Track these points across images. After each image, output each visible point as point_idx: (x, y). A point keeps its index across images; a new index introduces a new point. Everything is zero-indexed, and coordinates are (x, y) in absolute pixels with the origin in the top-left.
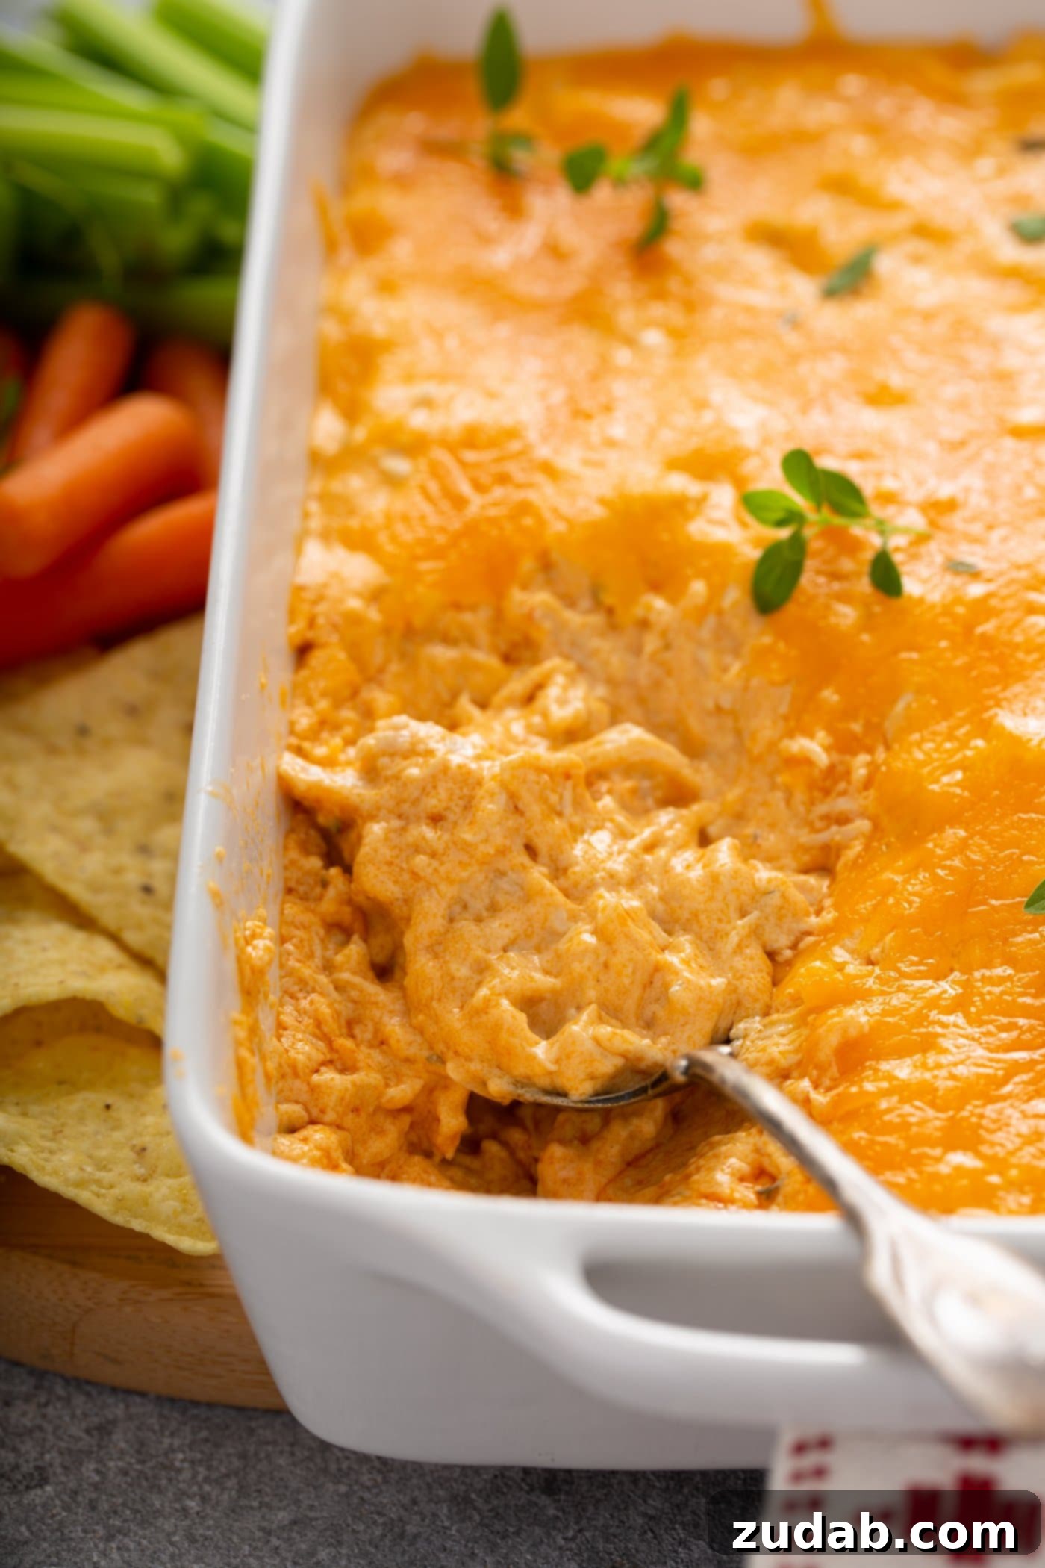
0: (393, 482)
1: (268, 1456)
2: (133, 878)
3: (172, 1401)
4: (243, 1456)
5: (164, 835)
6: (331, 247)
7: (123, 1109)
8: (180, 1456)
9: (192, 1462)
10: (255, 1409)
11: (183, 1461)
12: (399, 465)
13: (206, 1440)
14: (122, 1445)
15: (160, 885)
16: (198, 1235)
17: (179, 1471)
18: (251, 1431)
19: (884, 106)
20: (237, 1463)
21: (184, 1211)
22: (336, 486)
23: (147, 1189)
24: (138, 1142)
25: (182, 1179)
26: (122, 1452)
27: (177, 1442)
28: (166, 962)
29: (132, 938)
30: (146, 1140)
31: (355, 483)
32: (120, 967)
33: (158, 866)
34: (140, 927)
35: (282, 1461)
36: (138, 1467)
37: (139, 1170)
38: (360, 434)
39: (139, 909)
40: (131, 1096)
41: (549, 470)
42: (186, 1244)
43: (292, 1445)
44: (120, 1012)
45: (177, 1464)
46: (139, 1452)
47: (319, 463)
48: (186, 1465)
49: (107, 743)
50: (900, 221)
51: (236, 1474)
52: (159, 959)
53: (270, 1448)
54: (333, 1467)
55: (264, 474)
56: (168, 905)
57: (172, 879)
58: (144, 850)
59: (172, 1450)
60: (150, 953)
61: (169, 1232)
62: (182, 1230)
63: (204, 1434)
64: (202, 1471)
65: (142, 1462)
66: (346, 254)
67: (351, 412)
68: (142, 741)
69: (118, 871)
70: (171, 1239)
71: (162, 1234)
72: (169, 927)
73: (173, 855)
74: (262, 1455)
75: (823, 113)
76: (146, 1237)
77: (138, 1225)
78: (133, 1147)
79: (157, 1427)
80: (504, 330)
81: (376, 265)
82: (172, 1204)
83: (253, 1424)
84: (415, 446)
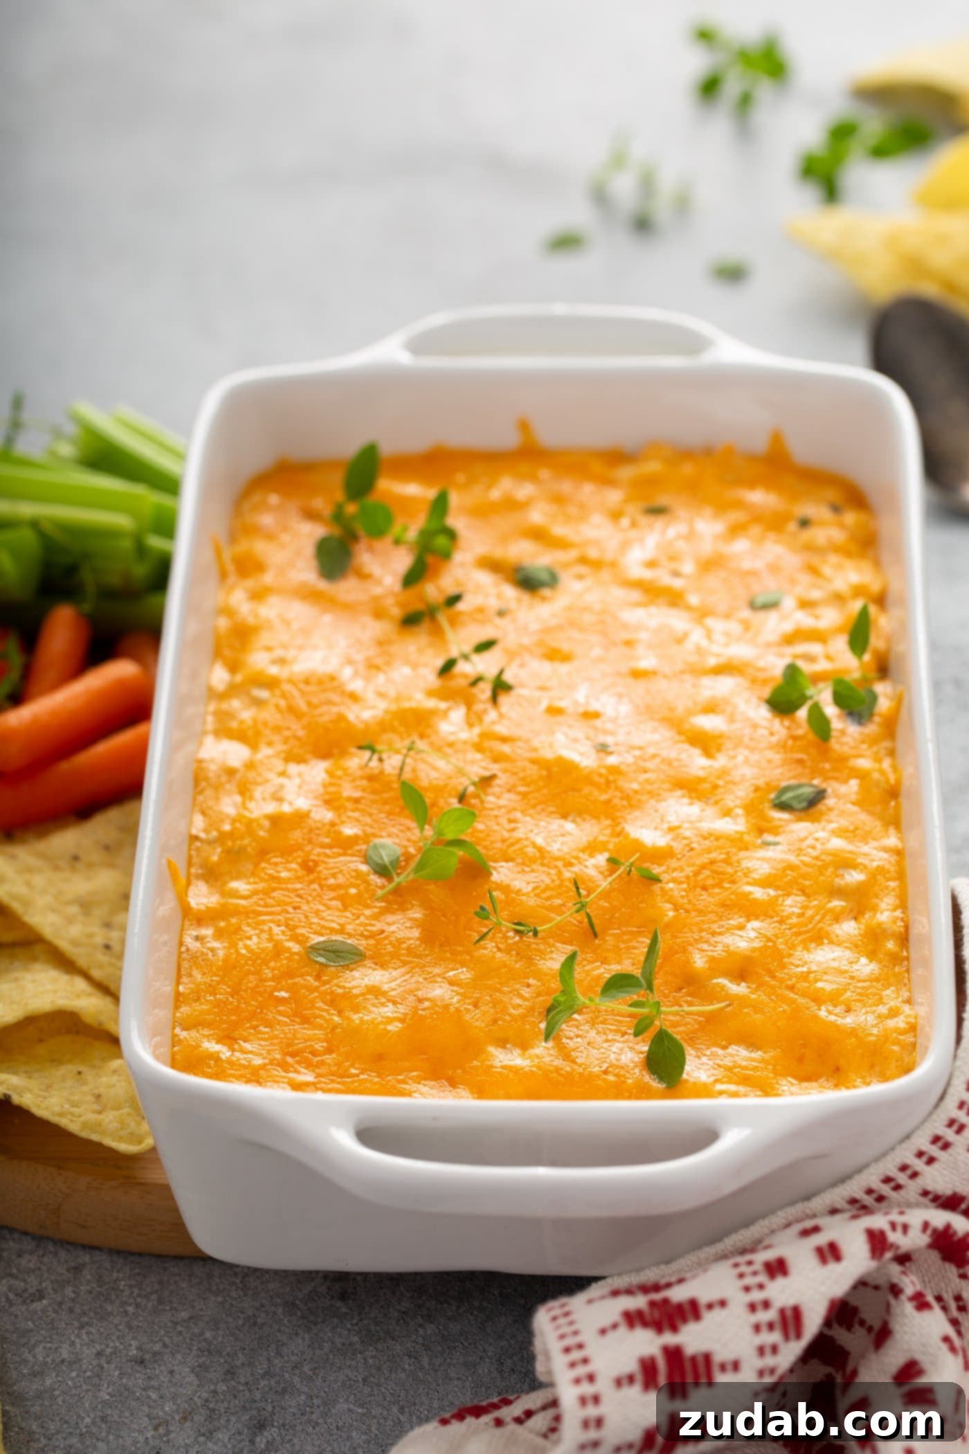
0: (258, 703)
1: (176, 1282)
2: (99, 940)
3: (118, 1252)
4: (161, 1282)
5: (118, 919)
6: (223, 575)
7: (89, 1074)
8: (123, 1283)
9: (130, 1286)
10: (167, 1256)
11: (124, 1286)
12: (263, 694)
13: (139, 1274)
14: (89, 1277)
15: (115, 945)
16: (131, 1142)
17: (122, 1291)
18: (165, 1269)
19: (566, 486)
20: (157, 1287)
21: (122, 1128)
22: (224, 706)
23: (100, 1117)
24: (96, 1092)
25: (121, 1112)
26: (89, 1281)
27: (121, 1275)
28: (119, 988)
29: (96, 974)
30: (102, 1090)
31: (235, 704)
32: (90, 995)
33: (115, 935)
34: (101, 967)
35: (184, 1285)
36: (99, 1289)
37: (96, 1107)
38: (239, 678)
39: (102, 957)
40: (94, 1067)
41: (354, 697)
42: (124, 1147)
43: (190, 1276)
44: (88, 1019)
45: (121, 1287)
46: (98, 1281)
47: (213, 695)
48: (127, 1288)
49: (91, 866)
50: (573, 554)
51: (156, 1292)
52: (112, 987)
53: (177, 1278)
54: (214, 1288)
55: (180, 702)
56: (120, 956)
57: (123, 942)
58: (108, 925)
59: (118, 1280)
60: (106, 983)
61: (113, 1140)
62: (121, 1139)
63: (137, 1271)
64: (136, 1291)
65: (101, 1286)
66: (232, 578)
67: (233, 668)
68: (112, 866)
69: (90, 936)
70: (114, 1144)
71: (109, 1142)
72: (120, 969)
73: (123, 928)
74: (172, 1281)
75: (524, 491)
76: (99, 1145)
77: (95, 1137)
78: (94, 1095)
79: (109, 1267)
80: (327, 618)
81: (250, 583)
82: (115, 1125)
83: (167, 1265)
84: (271, 683)
